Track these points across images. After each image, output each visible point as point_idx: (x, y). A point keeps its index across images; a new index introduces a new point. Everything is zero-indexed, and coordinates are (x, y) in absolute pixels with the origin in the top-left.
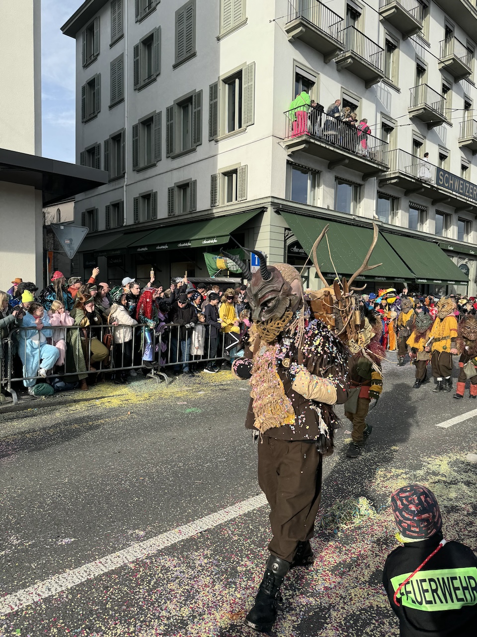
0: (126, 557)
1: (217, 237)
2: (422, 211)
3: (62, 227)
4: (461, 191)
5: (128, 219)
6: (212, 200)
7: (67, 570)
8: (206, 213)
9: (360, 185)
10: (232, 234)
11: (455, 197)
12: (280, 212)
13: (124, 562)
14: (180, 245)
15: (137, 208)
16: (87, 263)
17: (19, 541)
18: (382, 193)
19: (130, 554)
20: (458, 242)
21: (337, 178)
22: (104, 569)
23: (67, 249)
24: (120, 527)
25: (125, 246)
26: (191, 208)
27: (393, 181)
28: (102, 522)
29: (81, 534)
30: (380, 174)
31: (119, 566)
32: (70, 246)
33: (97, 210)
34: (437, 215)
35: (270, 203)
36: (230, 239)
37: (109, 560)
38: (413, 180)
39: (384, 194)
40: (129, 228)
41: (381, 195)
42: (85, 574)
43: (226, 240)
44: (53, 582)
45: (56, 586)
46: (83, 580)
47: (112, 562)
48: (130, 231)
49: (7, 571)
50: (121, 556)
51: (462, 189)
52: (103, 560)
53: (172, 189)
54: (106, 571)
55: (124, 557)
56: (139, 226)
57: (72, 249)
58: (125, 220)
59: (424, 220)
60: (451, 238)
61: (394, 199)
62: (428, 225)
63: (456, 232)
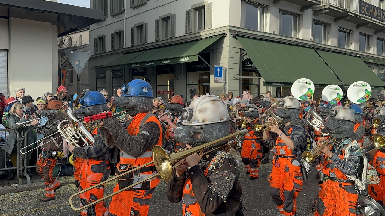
1: (189, 56)
2: (349, 33)
3: (72, 52)
4: (380, 18)
5: (127, 43)
6: (186, 29)
8: (182, 38)
10: (199, 54)
11: (375, 23)
12: (236, 37)
14: (162, 62)
15: (133, 35)
16: (98, 75)
18: (316, 20)
20: (378, 57)
21: (280, 10)
23: (76, 68)
25: (124, 63)
26: (171, 35)
27: (327, 11)
30: (314, 6)
32: (78, 65)
33: (105, 36)
34: (361, 36)
35: (229, 30)
36: (199, 57)
38: (340, 11)
39: (318, 21)
40: (128, 49)
41: (315, 22)
43: (196, 59)
48: (128, 52)
51: (380, 16)
53: (158, 21)
56: (135, 48)
57: (79, 68)
58: (125, 44)
59: (351, 40)
60: (372, 53)
61: (326, 25)
62: (353, 44)
63: (376, 49)
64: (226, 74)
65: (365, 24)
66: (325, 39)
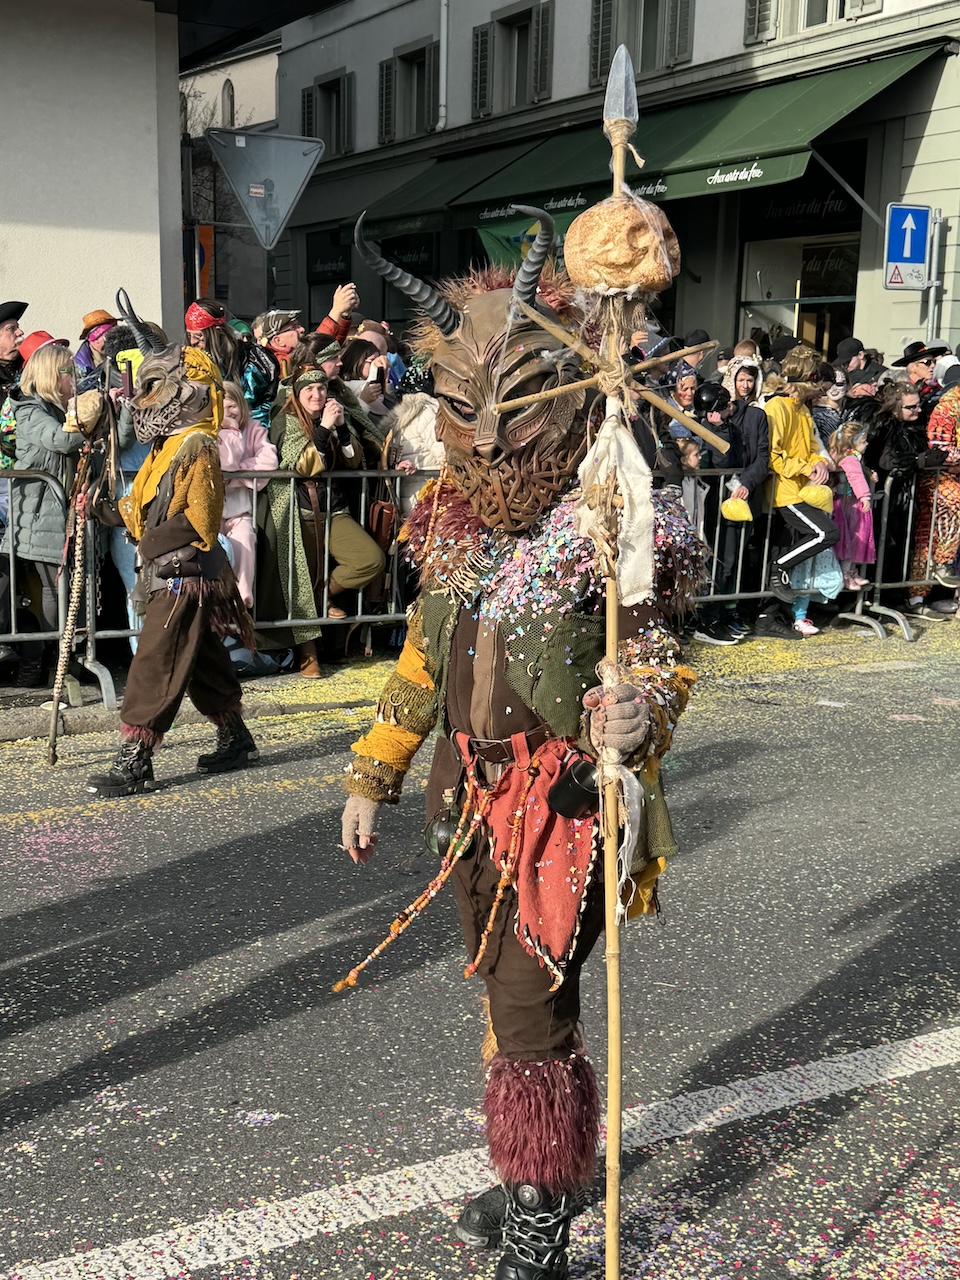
0: (433, 1186)
1: (764, 157)
3: (241, 142)
5: (454, 107)
6: (750, 21)
7: (261, 1202)
8: (727, 69)
10: (817, 144)
13: (426, 1197)
15: (484, 66)
16: (319, 268)
17: (124, 1104)
19: (445, 1177)
22: (367, 1210)
23: (255, 216)
24: (415, 1094)
25: (440, 203)
26: (672, 52)
28: (362, 1073)
29: (300, 1102)
31: (413, 1207)
32: (265, 205)
33: (351, 77)
36: (812, 160)
37: (381, 1188)
40: (456, 137)
42: (312, 1219)
43: (795, 168)
44: (219, 1230)
45: (227, 1240)
46: (306, 1236)
47: (392, 1195)
48: (460, 149)
49: (91, 1182)
50: (420, 1179)
52: (365, 1183)
54: (375, 1217)
55: (427, 1185)
56: (490, 128)
57: (270, 215)
58: (442, 111)
64: (943, 246)
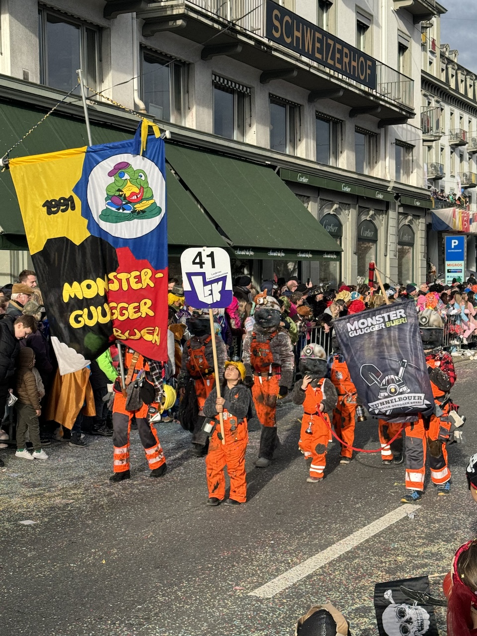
2: (242, 96)
4: (318, 56)
9: (100, 29)
11: (307, 68)
18: (151, 50)
20: (318, 167)
21: (42, 7)
27: (180, 22)
34: (272, 104)
38: (216, 26)
39: (156, 52)
41: (149, 55)
51: (320, 51)
59: (247, 116)
60: (304, 157)
61: (180, 66)
62: (254, 128)
63: (312, 144)
65: (284, 71)
66: (178, 109)
